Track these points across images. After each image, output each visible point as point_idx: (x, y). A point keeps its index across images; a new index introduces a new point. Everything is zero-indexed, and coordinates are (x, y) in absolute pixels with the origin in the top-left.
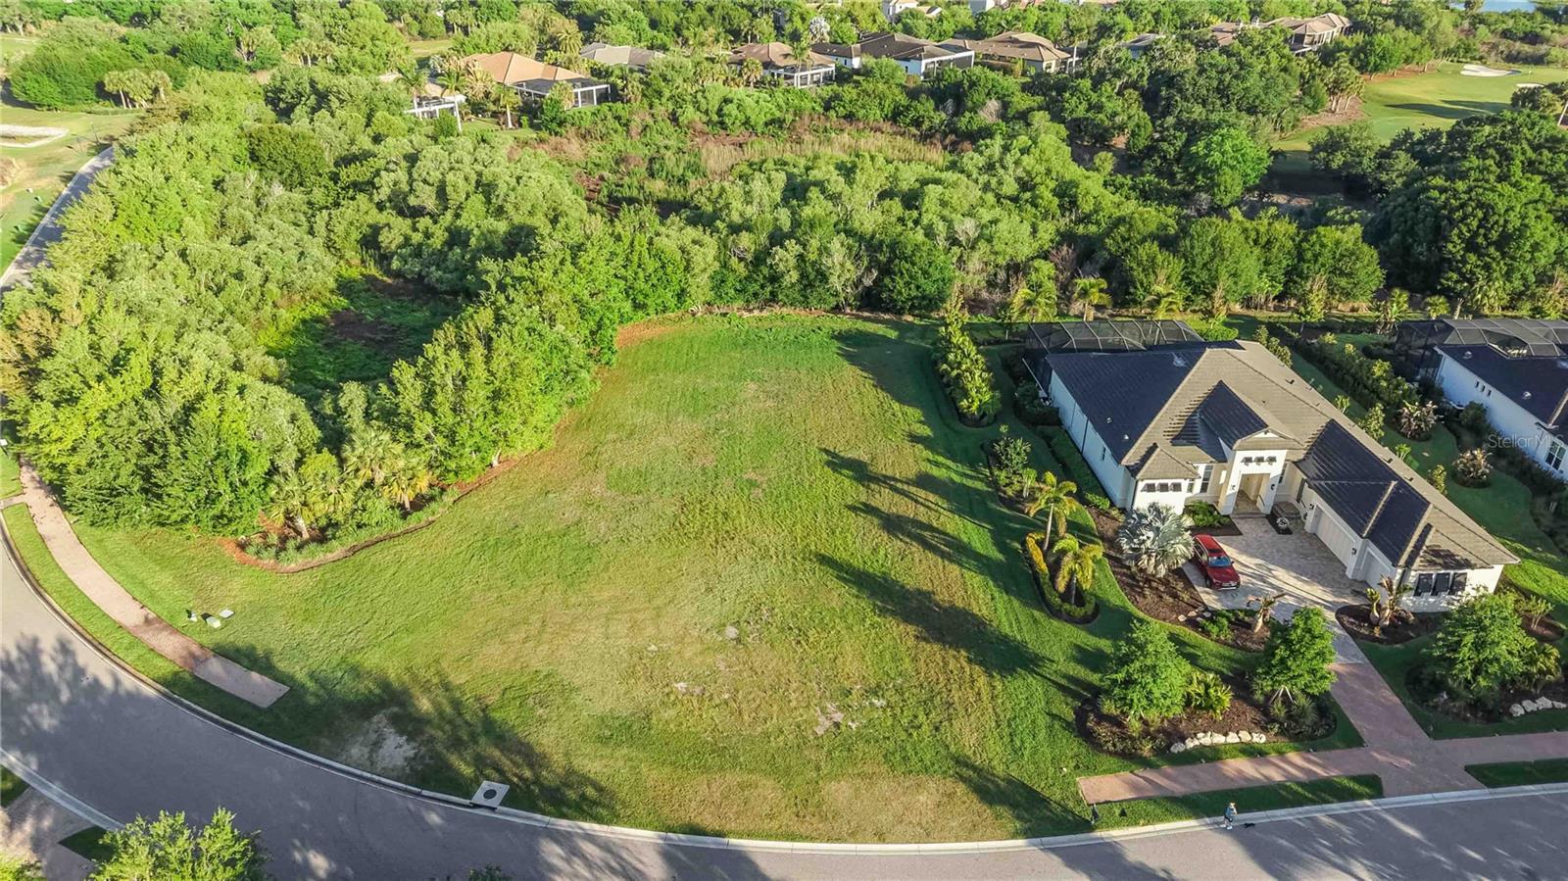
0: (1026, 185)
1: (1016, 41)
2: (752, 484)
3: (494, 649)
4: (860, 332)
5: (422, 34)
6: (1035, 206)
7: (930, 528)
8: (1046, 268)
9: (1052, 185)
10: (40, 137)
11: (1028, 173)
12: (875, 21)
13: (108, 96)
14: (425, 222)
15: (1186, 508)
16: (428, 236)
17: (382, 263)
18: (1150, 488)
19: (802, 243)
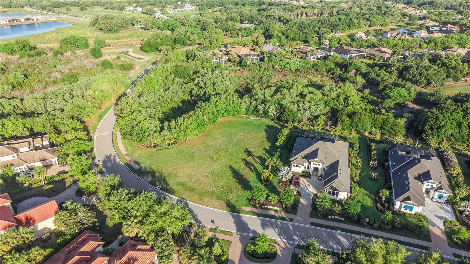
0: (338, 96)
1: (380, 50)
2: (228, 151)
3: (170, 169)
4: (273, 126)
5: (231, 37)
6: (337, 101)
7: (253, 165)
8: (323, 117)
9: (344, 96)
10: (144, 59)
11: (340, 93)
12: (346, 41)
13: (159, 50)
14: (201, 90)
15: (303, 172)
16: (200, 93)
17: (191, 97)
18: (294, 166)
19: (265, 105)
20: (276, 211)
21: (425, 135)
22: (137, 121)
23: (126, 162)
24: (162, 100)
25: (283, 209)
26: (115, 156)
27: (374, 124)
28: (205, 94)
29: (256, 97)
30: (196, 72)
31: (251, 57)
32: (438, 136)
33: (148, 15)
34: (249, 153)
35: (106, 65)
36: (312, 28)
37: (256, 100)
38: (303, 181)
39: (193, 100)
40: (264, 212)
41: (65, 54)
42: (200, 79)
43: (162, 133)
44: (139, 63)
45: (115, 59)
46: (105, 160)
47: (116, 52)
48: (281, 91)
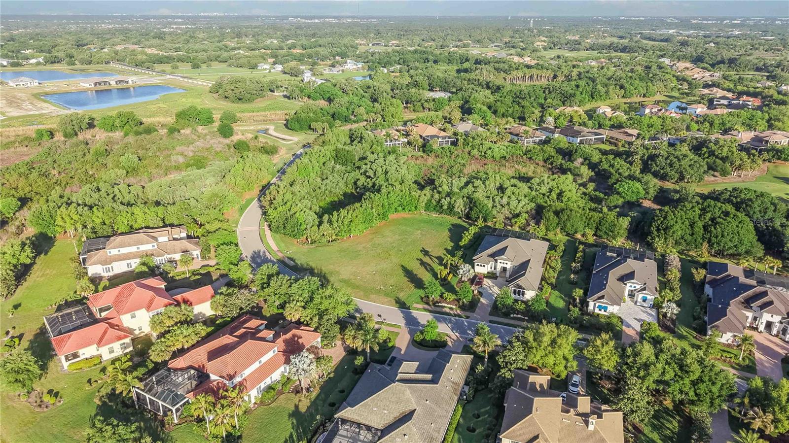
0: (551, 191)
1: (627, 133)
2: (401, 251)
3: (332, 266)
5: (414, 110)
6: (548, 197)
7: (430, 265)
9: (558, 191)
10: (291, 140)
11: (552, 187)
12: (580, 118)
13: (311, 129)
14: (369, 180)
15: (488, 273)
16: (368, 184)
17: (356, 189)
18: (478, 265)
19: (451, 198)
20: (451, 309)
21: (650, 237)
22: (292, 212)
23: (278, 258)
24: (318, 191)
25: (459, 307)
26: (264, 252)
27: (588, 224)
28: (374, 185)
29: (440, 189)
30: (362, 159)
31: (440, 140)
32: (666, 239)
33: (291, 76)
34: (426, 253)
35: (241, 147)
36: (535, 100)
37: (439, 192)
38: (487, 282)
39: (358, 193)
40: (438, 309)
41: (182, 131)
42: (368, 166)
43: (321, 228)
44: (284, 145)
45: (251, 139)
46: (254, 256)
47: (251, 130)
48: (473, 183)
